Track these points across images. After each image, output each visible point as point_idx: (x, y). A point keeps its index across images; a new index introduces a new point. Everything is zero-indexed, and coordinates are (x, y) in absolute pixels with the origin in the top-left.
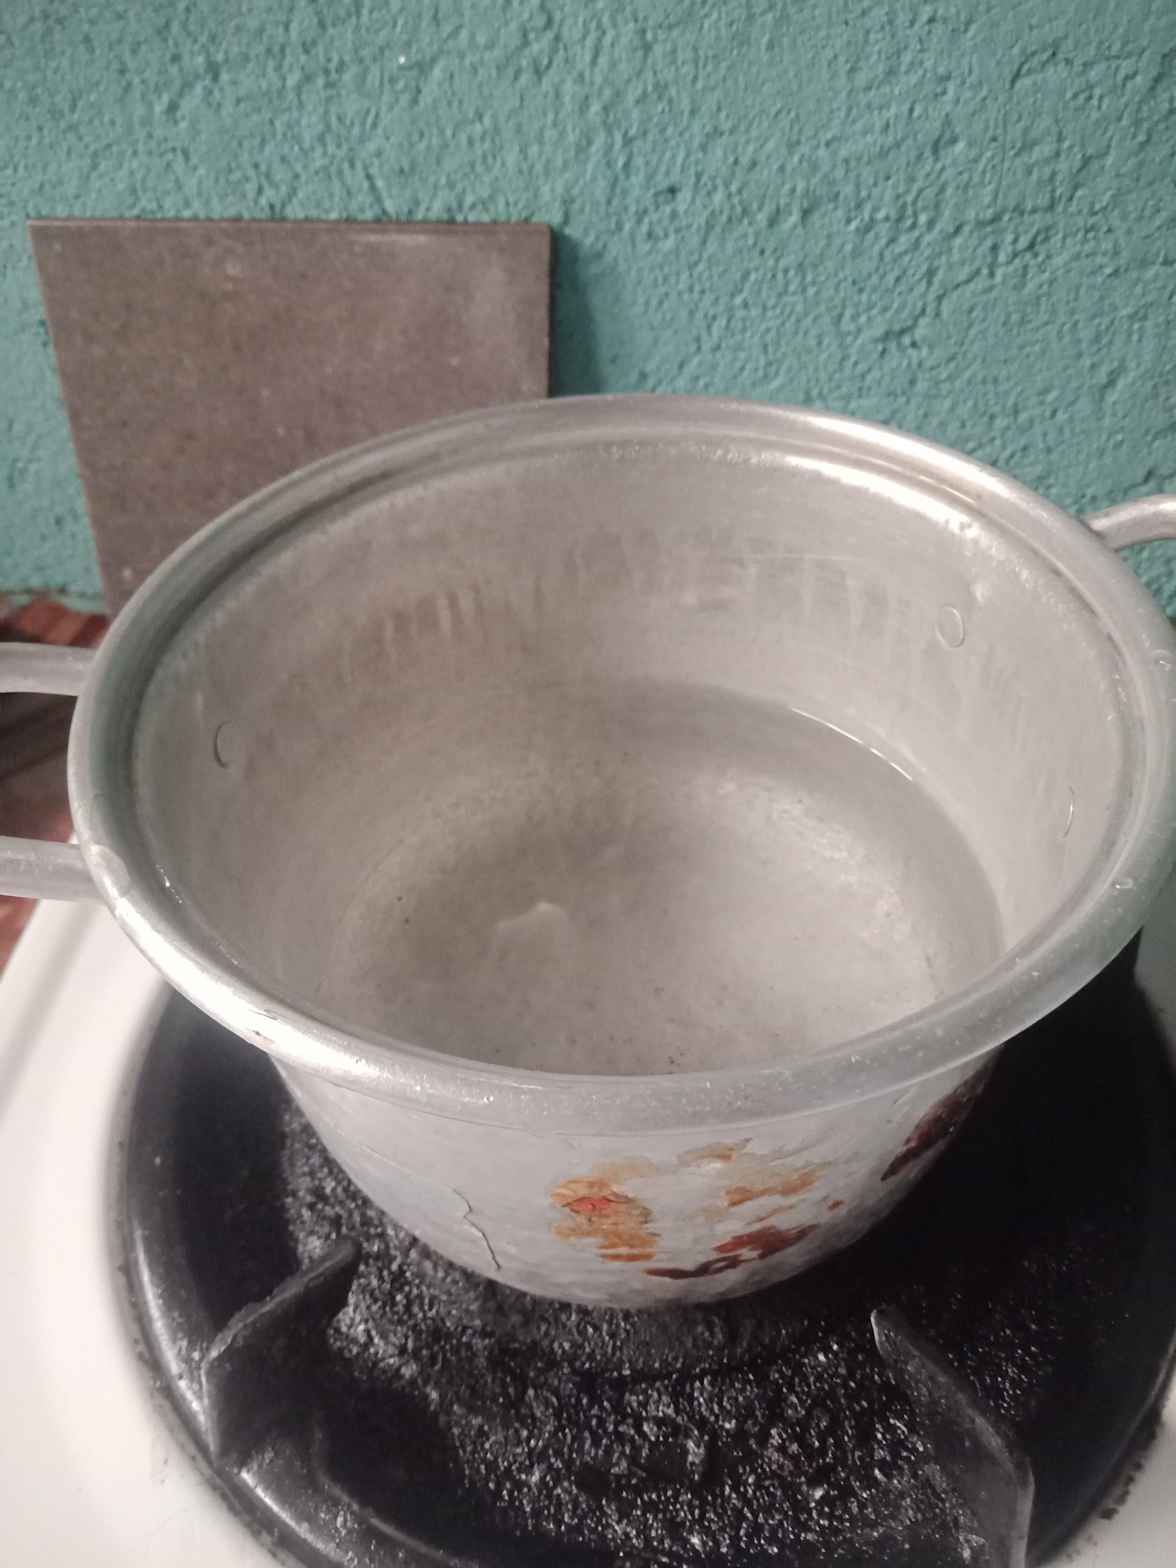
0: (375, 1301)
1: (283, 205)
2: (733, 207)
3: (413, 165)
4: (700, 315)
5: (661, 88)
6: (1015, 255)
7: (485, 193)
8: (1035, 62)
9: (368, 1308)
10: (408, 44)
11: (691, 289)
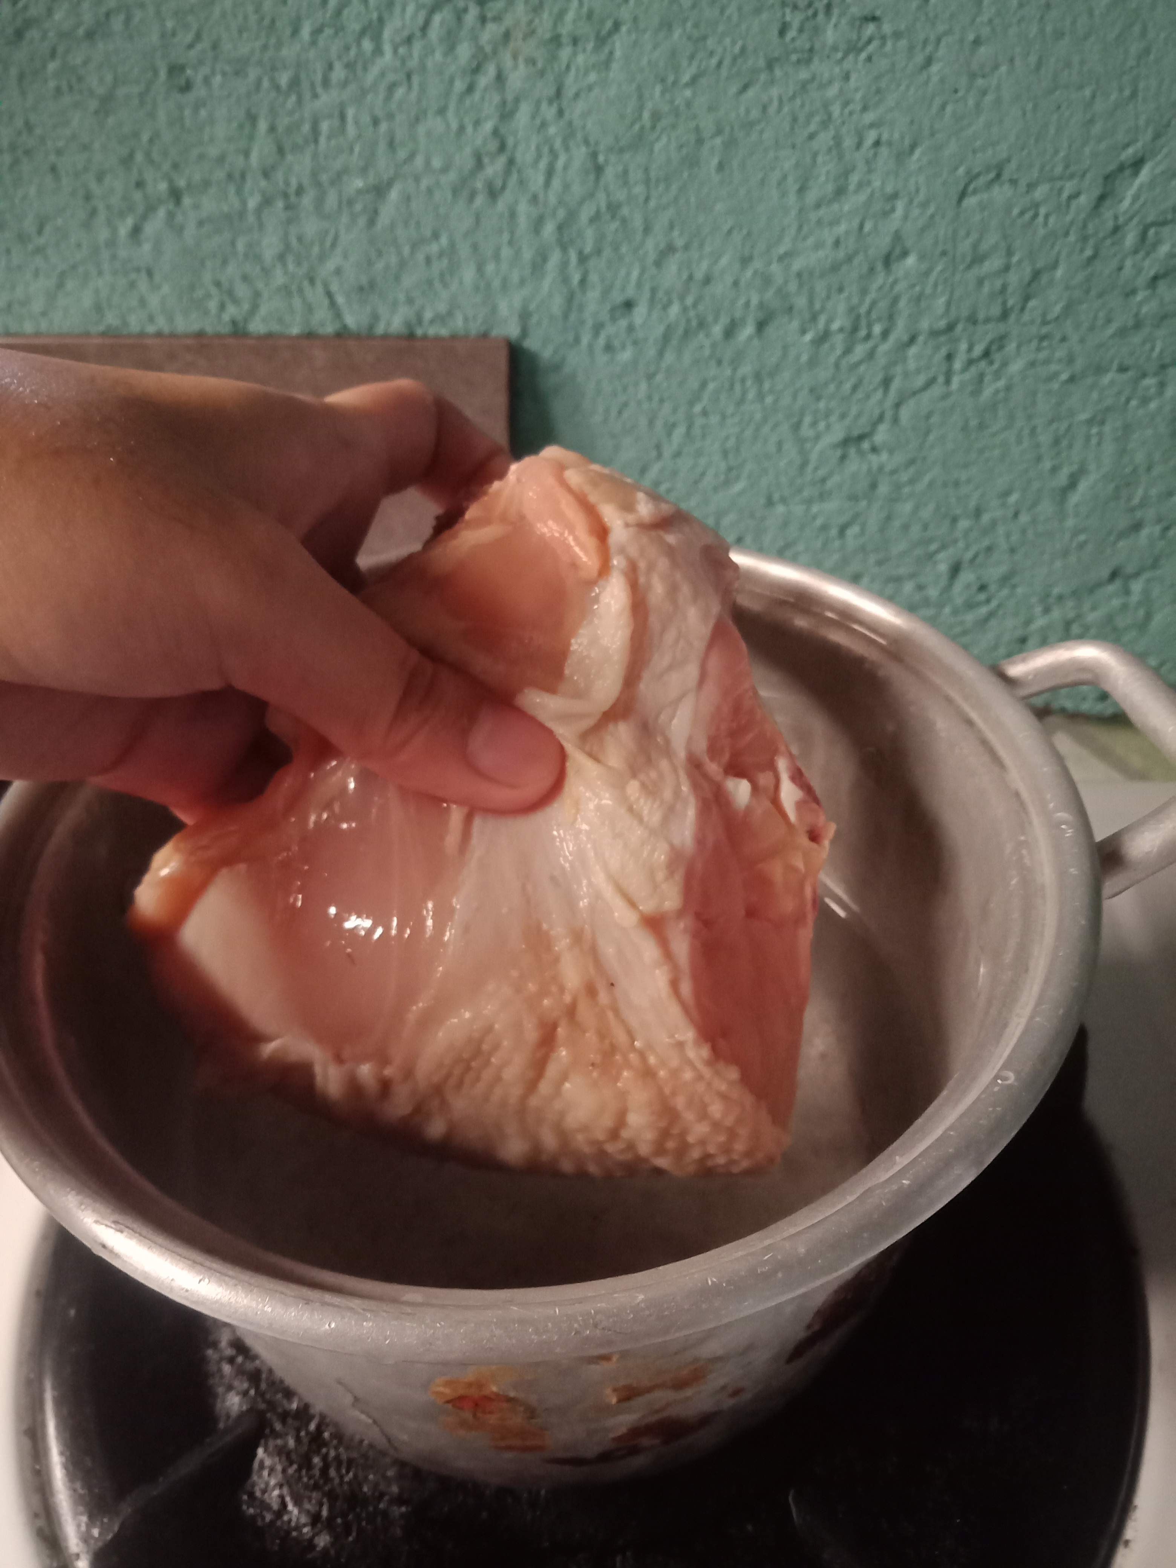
0: (291, 1463)
1: (246, 321)
2: (688, 321)
3: (372, 285)
4: (659, 424)
5: (613, 208)
6: (970, 362)
7: (442, 308)
8: (982, 180)
9: (284, 1471)
10: (364, 171)
11: (650, 398)
